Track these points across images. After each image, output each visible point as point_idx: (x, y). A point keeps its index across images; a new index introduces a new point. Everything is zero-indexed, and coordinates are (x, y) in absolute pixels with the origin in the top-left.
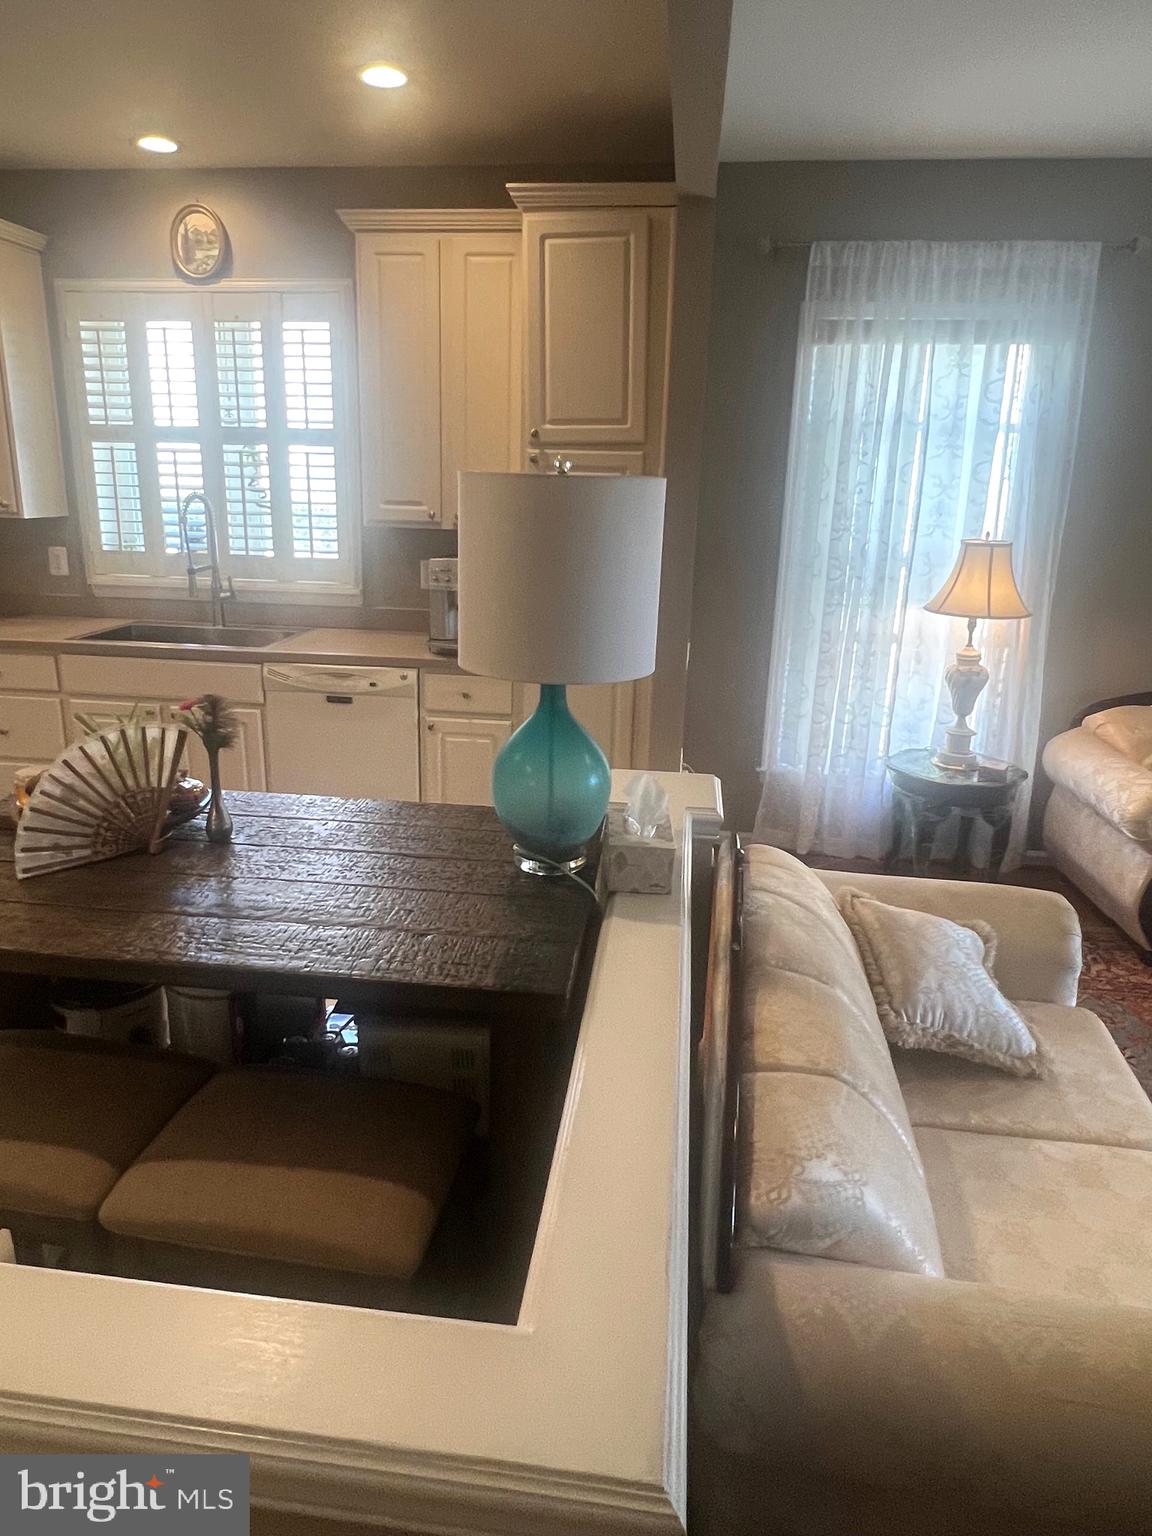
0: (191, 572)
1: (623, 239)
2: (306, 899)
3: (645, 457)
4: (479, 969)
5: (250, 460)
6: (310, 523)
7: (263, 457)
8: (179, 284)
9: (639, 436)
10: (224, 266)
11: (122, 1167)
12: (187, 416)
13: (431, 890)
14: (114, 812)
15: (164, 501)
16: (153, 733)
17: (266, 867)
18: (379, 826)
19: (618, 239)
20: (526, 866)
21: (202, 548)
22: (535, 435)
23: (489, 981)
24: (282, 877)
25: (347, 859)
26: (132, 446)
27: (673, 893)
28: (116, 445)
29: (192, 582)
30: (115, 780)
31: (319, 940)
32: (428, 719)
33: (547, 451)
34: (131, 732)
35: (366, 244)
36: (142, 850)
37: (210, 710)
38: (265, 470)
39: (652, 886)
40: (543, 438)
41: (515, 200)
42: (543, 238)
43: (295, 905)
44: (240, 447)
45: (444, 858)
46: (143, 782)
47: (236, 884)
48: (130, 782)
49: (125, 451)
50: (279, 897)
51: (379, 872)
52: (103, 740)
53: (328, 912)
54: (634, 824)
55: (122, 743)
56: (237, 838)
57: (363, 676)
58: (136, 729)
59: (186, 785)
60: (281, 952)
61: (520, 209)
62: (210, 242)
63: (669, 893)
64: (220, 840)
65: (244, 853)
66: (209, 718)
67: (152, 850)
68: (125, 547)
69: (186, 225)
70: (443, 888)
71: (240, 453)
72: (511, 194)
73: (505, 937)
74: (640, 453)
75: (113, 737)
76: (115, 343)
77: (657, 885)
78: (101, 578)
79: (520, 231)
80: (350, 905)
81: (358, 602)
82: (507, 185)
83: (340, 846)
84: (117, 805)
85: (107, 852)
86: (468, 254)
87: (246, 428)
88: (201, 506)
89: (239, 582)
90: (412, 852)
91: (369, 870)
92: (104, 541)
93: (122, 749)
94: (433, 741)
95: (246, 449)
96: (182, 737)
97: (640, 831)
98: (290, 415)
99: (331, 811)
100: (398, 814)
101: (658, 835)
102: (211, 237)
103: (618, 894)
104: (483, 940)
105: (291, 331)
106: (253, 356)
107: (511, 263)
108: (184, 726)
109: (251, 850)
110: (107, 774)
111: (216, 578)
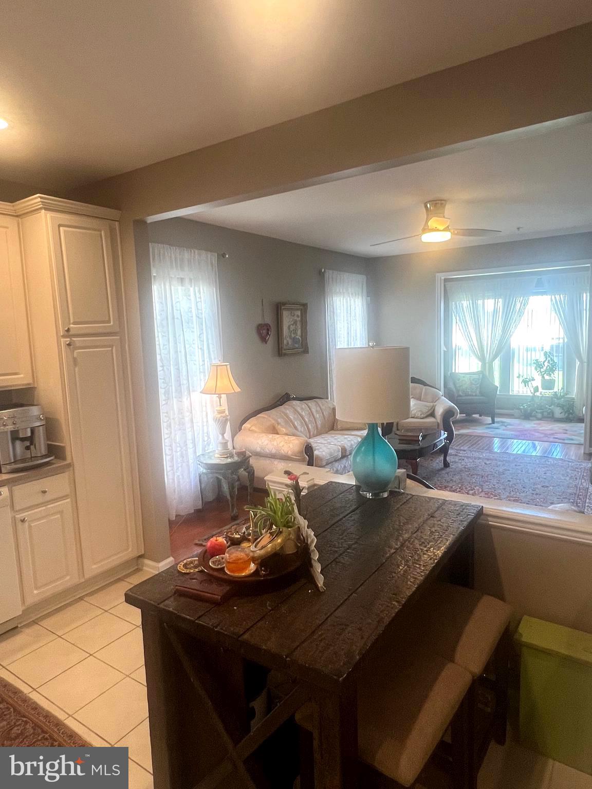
1: (99, 233)
9: (117, 329)
19: (96, 232)
22: (67, 330)
33: (74, 339)
40: (72, 332)
42: (60, 226)
72: (40, 200)
74: (118, 338)
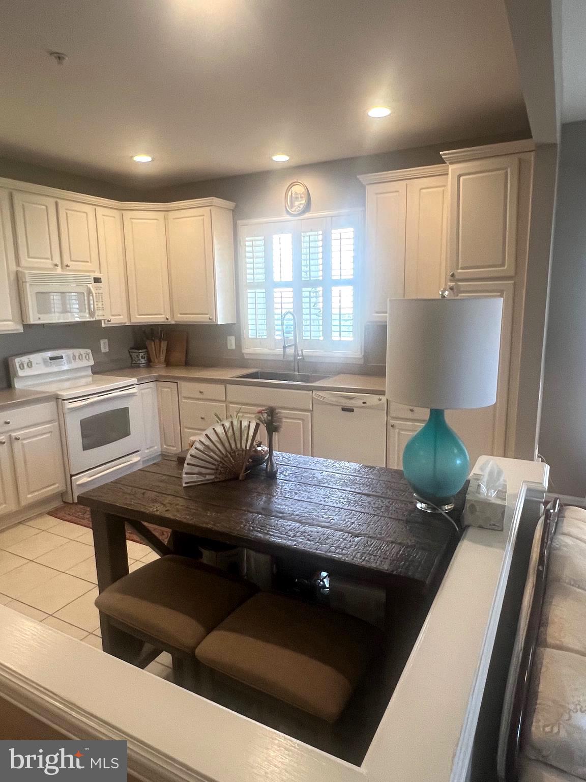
0: (285, 347)
1: (504, 171)
2: (303, 510)
3: (515, 284)
4: (382, 559)
5: (315, 294)
6: (340, 323)
7: (321, 293)
8: (288, 217)
9: (512, 273)
10: (308, 207)
11: (209, 630)
12: (288, 276)
13: (366, 513)
14: (225, 459)
15: (276, 314)
16: (245, 423)
17: (289, 492)
18: (348, 476)
19: (501, 172)
20: (419, 506)
21: (291, 336)
22: (453, 275)
23: (385, 567)
24: (295, 498)
25: (328, 491)
26: (264, 291)
27: (504, 531)
28: (258, 291)
29: (285, 352)
30: (227, 445)
31: (305, 532)
32: (391, 421)
33: (460, 283)
34: (235, 423)
35: (371, 190)
36: (236, 478)
37: (270, 414)
38: (321, 299)
39: (490, 525)
40: (457, 277)
41: (445, 160)
42: (459, 176)
43: (297, 513)
44: (310, 289)
45: (376, 496)
46: (239, 446)
47: (274, 499)
48: (233, 446)
49: (261, 293)
50: (291, 508)
51: (342, 500)
52: (223, 425)
53: (312, 519)
54: (484, 489)
55: (231, 428)
56: (280, 477)
57: (359, 398)
58: (238, 420)
59: (259, 449)
60: (285, 536)
61: (448, 164)
62: (301, 197)
63: (502, 530)
64: (271, 477)
65: (280, 484)
66: (270, 418)
67: (240, 478)
68: (259, 336)
69: (291, 192)
70: (373, 512)
71: (310, 292)
72: (443, 157)
73: (400, 544)
74: (512, 282)
75: (227, 424)
76: (259, 246)
77: (494, 525)
78: (249, 350)
79: (448, 174)
80: (324, 516)
81: (362, 362)
82: (441, 153)
83: (326, 485)
84: (226, 456)
85: (222, 478)
86: (421, 189)
87: (314, 280)
88: (291, 317)
89: (305, 352)
90: (361, 492)
91: (338, 499)
92: (250, 334)
93: (231, 431)
94: (394, 433)
95: (313, 289)
96: (257, 426)
97: (487, 493)
98: (333, 273)
99: (327, 466)
100: (359, 471)
101: (497, 497)
102: (303, 195)
103: (470, 528)
104: (388, 543)
105: (335, 233)
106: (318, 247)
107: (443, 190)
108: (258, 421)
109: (284, 483)
110: (224, 442)
111: (296, 350)
